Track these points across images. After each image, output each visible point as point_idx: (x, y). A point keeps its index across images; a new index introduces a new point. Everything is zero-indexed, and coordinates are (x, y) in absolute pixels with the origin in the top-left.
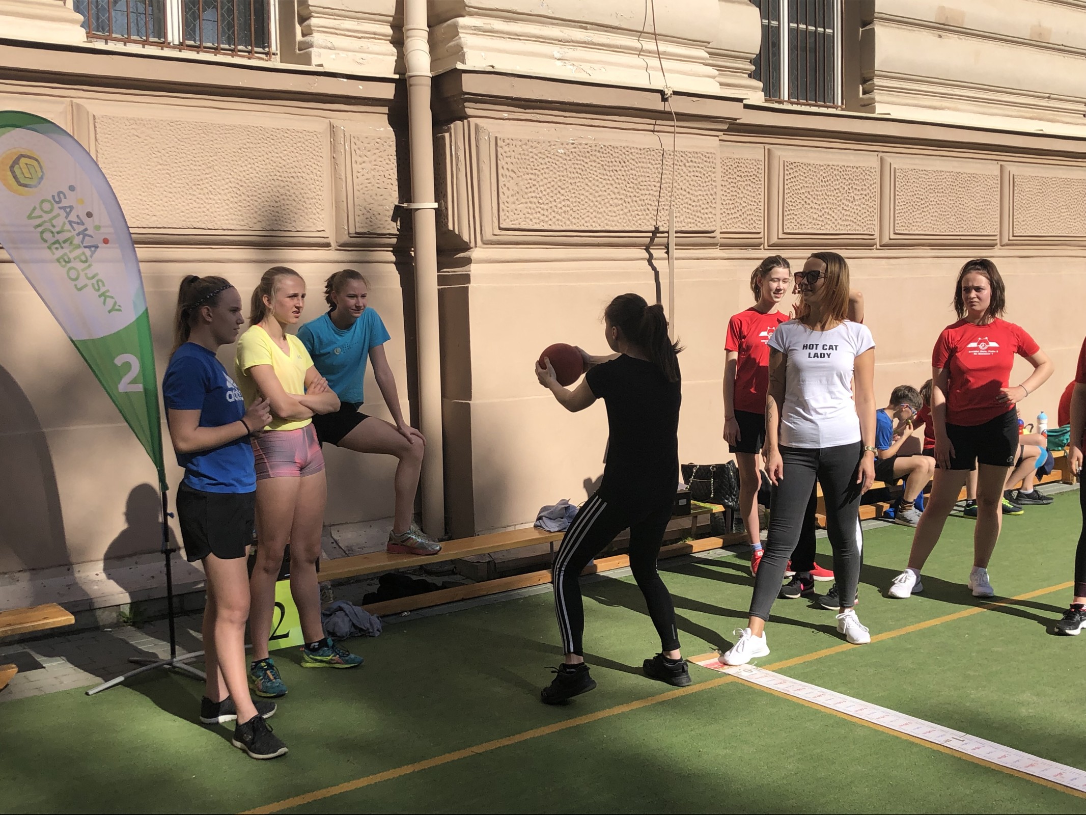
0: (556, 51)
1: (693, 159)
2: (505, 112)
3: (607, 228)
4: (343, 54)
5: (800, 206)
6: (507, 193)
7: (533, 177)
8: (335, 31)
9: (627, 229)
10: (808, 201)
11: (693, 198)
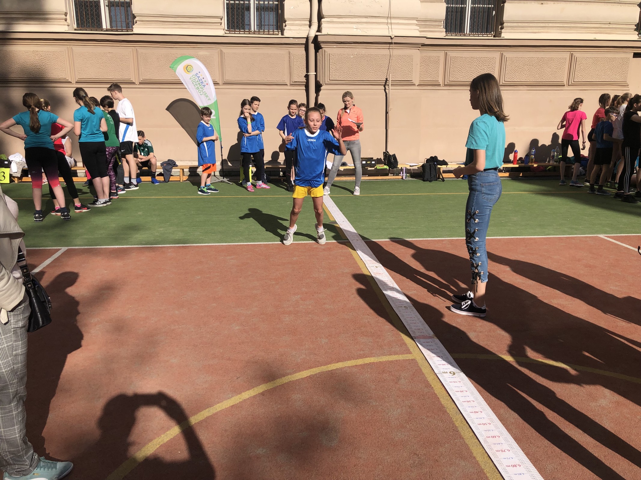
0: (354, 26)
1: (404, 57)
2: (335, 46)
3: (368, 80)
4: (293, 31)
5: (457, 72)
6: (332, 70)
7: (342, 65)
8: (292, 25)
9: (376, 80)
10: (461, 70)
11: (403, 70)
